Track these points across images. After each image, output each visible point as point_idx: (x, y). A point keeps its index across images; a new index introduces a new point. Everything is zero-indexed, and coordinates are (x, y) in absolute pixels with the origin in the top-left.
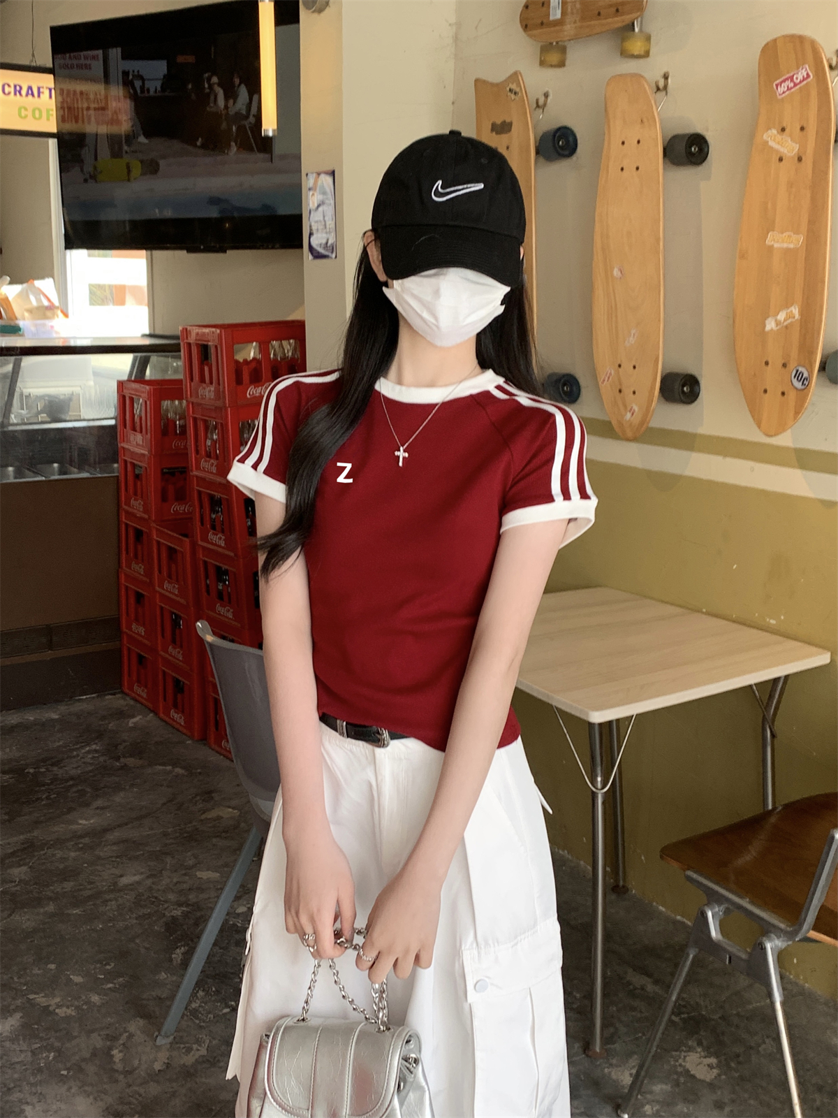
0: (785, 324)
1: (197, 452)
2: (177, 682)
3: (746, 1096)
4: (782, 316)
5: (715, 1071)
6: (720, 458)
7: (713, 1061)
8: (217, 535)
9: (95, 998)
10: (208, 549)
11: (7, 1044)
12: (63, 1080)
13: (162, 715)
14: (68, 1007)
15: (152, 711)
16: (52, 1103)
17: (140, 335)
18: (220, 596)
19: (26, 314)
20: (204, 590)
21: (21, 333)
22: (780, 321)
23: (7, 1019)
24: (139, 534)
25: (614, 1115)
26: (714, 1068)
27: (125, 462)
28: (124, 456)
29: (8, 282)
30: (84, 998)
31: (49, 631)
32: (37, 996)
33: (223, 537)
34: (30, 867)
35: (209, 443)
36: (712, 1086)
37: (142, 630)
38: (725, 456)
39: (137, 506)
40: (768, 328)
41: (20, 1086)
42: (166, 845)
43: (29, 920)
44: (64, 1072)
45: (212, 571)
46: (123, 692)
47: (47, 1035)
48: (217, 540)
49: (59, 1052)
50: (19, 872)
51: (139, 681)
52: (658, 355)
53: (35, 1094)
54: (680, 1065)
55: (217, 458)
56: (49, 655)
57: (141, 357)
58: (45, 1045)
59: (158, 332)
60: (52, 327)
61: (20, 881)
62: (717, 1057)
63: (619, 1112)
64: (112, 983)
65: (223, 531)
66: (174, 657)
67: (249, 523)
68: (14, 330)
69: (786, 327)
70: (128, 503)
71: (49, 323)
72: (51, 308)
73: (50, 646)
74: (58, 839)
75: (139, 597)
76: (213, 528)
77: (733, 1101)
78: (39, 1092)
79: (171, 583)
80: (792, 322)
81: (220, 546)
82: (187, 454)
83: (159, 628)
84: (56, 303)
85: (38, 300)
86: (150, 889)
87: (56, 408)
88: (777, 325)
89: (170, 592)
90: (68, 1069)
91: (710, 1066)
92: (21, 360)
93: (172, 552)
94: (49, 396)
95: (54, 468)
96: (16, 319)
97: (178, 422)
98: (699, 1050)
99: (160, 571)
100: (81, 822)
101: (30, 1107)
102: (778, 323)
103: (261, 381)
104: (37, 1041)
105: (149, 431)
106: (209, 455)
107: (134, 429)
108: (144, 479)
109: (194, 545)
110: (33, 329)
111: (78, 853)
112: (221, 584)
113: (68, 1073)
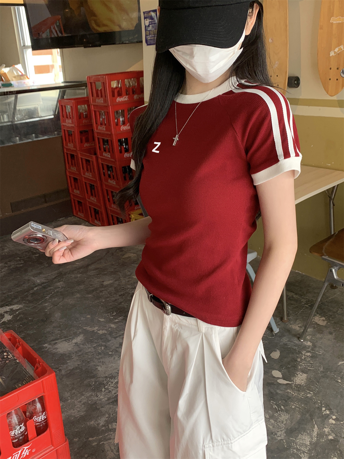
0: (338, 53)
1: (96, 123)
2: (95, 210)
3: (338, 329)
4: (336, 50)
5: (326, 322)
6: (307, 107)
7: (324, 318)
8: (107, 153)
9: (113, 326)
10: (103, 159)
11: (81, 346)
12: (111, 356)
13: (91, 223)
14: (102, 330)
15: (87, 221)
16: (109, 364)
17: (61, 82)
18: (109, 176)
19: (14, 79)
20: (103, 174)
21: (12, 86)
22: (336, 52)
23: (77, 337)
24: (72, 156)
25: (298, 340)
26: (325, 321)
27: (64, 130)
28: (64, 128)
29: (4, 67)
30: (108, 326)
31: (45, 196)
32: (87, 328)
33: (110, 154)
34: (64, 282)
35: (101, 119)
36: (325, 327)
37: (78, 192)
38: (309, 106)
39: (71, 146)
40: (331, 55)
41: (92, 360)
42: (115, 269)
43: (71, 301)
44: (111, 353)
45: (105, 167)
46: (74, 216)
47: (97, 341)
48: (107, 155)
49: (106, 347)
50: (60, 284)
51: (80, 211)
52: (287, 70)
53: (100, 362)
54: (313, 321)
55: (105, 125)
56: (45, 205)
57: (62, 91)
58: (98, 344)
59: (68, 80)
60: (24, 83)
61: (62, 287)
62: (325, 317)
63: (300, 339)
64: (118, 319)
65: (109, 152)
66: (93, 201)
67: (120, 148)
68: (10, 85)
69: (338, 54)
70: (67, 145)
71: (23, 81)
72: (22, 75)
73: (46, 202)
74: (70, 270)
75: (75, 180)
76: (105, 151)
77: (335, 331)
78: (102, 361)
79: (88, 173)
80: (341, 52)
81: (108, 158)
82: (92, 124)
83: (85, 190)
84: (24, 73)
85: (17, 73)
86: (119, 285)
87: (31, 113)
88: (335, 54)
89: (89, 176)
90: (112, 352)
91: (323, 320)
92: (17, 96)
93: (88, 161)
94: (28, 109)
95: (33, 136)
96: (10, 81)
97: (84, 113)
98: (318, 315)
99: (83, 169)
100: (77, 263)
101: (99, 367)
102: (335, 53)
103: (122, 95)
104: (94, 344)
105: (74, 118)
106: (101, 124)
107: (67, 118)
108: (73, 135)
109: (97, 158)
110: (17, 84)
111: (80, 275)
112: (109, 172)
113: (112, 353)
